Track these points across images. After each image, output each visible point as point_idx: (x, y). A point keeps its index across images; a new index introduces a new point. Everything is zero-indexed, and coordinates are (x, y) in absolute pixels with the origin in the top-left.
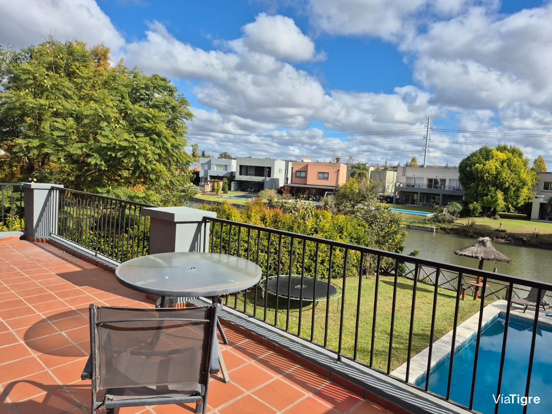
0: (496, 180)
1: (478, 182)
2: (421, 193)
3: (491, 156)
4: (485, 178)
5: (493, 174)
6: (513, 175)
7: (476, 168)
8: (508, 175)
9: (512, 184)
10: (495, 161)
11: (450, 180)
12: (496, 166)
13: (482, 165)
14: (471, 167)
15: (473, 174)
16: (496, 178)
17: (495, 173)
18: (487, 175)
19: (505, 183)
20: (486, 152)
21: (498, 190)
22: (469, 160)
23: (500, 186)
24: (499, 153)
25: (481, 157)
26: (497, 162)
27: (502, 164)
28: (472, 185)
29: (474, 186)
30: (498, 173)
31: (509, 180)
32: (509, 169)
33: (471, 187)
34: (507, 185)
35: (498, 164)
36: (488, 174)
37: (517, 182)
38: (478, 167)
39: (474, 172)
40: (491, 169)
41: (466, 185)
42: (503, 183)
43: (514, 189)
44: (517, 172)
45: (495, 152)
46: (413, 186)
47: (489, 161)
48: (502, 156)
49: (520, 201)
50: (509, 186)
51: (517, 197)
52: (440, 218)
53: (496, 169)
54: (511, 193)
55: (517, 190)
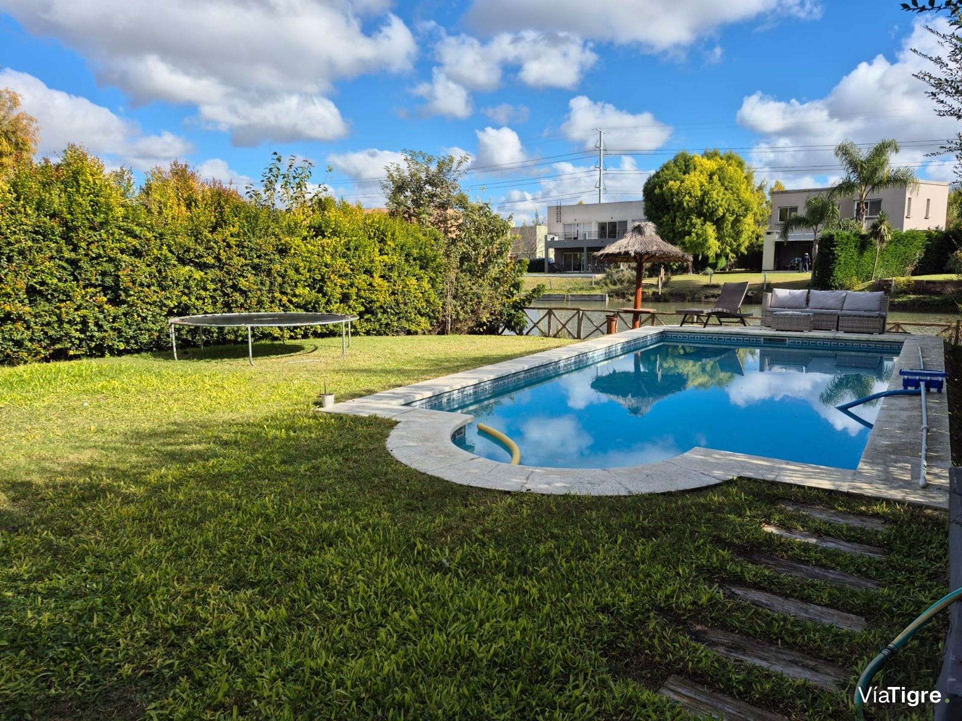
0: (702, 206)
1: (675, 213)
2: (588, 248)
3: (692, 166)
4: (685, 204)
5: (697, 196)
6: (728, 195)
7: (670, 189)
8: (721, 194)
9: (728, 210)
10: (699, 173)
12: (701, 183)
13: (678, 183)
14: (661, 187)
15: (665, 199)
16: (702, 202)
17: (699, 193)
18: (687, 198)
19: (716, 210)
20: (684, 161)
21: (707, 223)
22: (659, 177)
23: (709, 216)
24: (705, 161)
25: (677, 170)
26: (702, 176)
27: (711, 178)
30: (705, 193)
31: (723, 203)
32: (723, 185)
34: (721, 212)
35: (704, 179)
36: (690, 197)
37: (735, 206)
38: (672, 186)
39: (667, 195)
40: (693, 187)
42: (713, 212)
43: (732, 219)
44: (734, 190)
45: (699, 159)
46: (575, 238)
47: (689, 174)
48: (711, 165)
49: (742, 240)
50: (724, 214)
51: (738, 234)
52: (616, 277)
53: (701, 186)
54: (728, 226)
55: (737, 221)
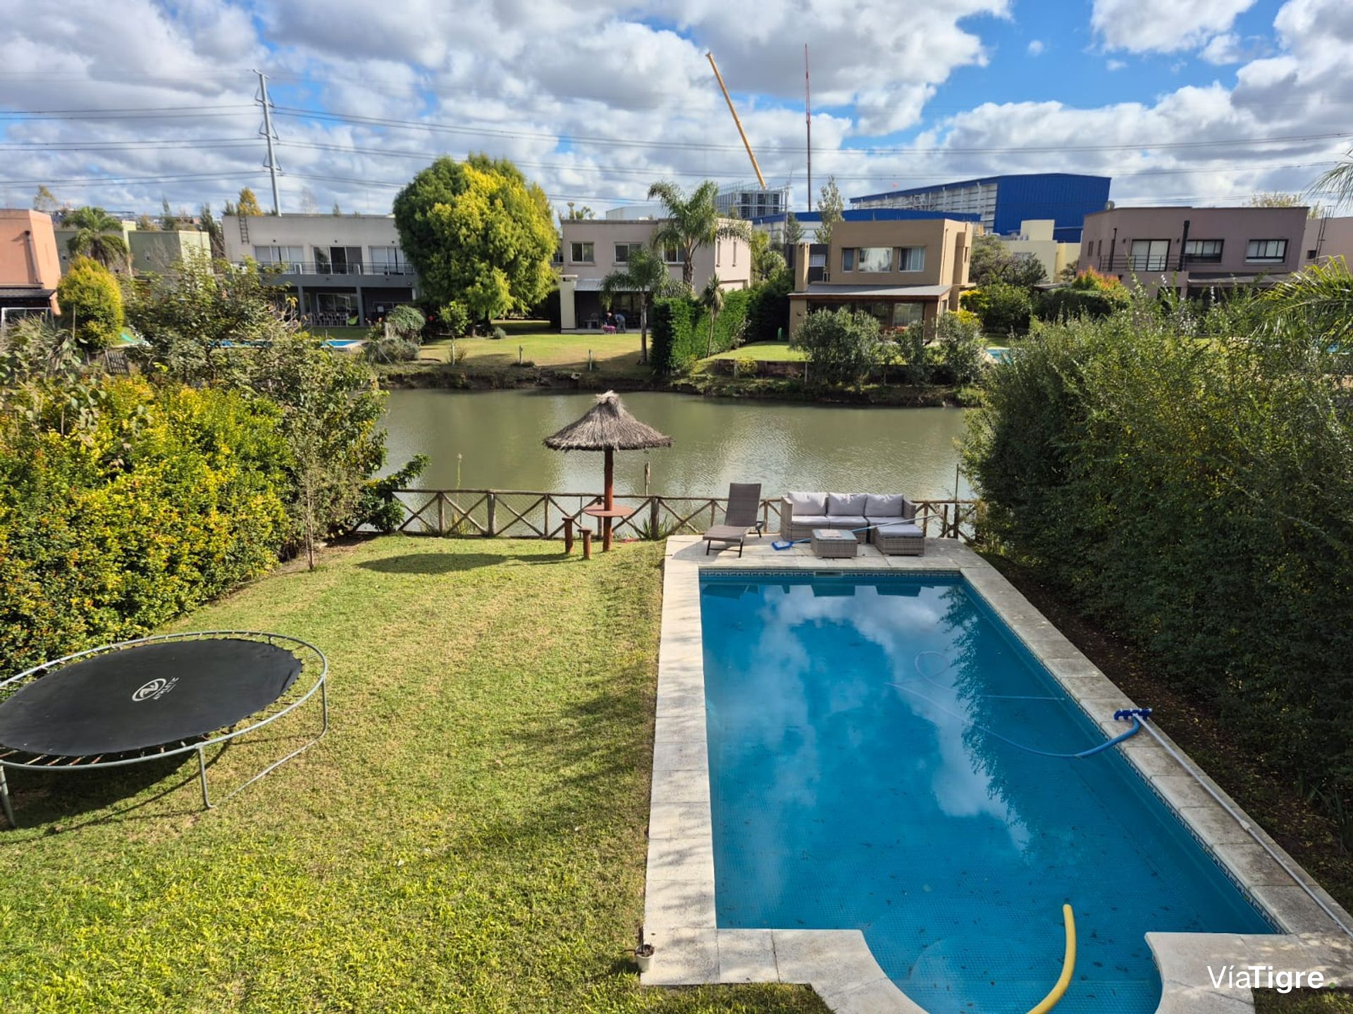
0: (486, 244)
1: (448, 250)
2: (306, 289)
3: (462, 182)
4: (462, 238)
5: (478, 229)
6: (519, 231)
7: (438, 215)
8: (509, 229)
9: (520, 252)
10: (474, 194)
11: (371, 248)
12: (480, 208)
13: (448, 206)
14: (424, 213)
15: (431, 230)
16: (485, 237)
17: (480, 225)
18: (464, 231)
19: (506, 251)
20: (449, 171)
21: (495, 268)
22: (417, 195)
23: (496, 258)
24: (478, 175)
25: (441, 186)
26: (480, 199)
27: (492, 203)
28: (435, 258)
29: (439, 263)
30: (489, 226)
31: (514, 241)
32: (510, 213)
33: (433, 263)
34: (511, 254)
35: (482, 203)
36: (468, 229)
37: (529, 246)
38: (440, 210)
39: (435, 225)
40: (471, 215)
41: (420, 259)
42: (502, 252)
43: (526, 264)
44: (524, 222)
45: (469, 172)
46: (278, 272)
47: (461, 194)
48: (488, 182)
49: (538, 290)
50: (516, 257)
51: (532, 281)
52: (382, 350)
53: (482, 214)
54: (522, 273)
55: (533, 266)
